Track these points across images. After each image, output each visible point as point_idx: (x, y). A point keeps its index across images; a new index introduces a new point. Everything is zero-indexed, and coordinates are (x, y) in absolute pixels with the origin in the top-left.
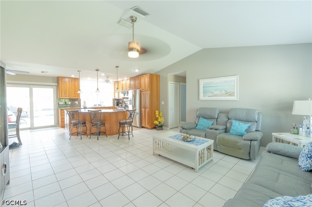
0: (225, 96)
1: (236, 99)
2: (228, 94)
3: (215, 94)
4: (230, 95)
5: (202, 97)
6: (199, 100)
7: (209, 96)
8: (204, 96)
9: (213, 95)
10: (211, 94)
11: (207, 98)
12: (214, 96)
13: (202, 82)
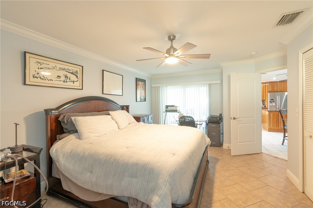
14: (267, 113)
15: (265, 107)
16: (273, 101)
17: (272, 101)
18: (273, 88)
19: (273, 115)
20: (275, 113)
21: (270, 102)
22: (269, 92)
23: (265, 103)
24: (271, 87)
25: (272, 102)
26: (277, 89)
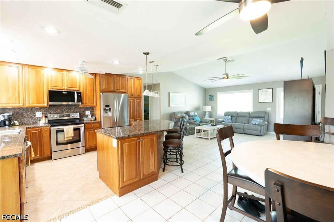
0: (181, 104)
3: (177, 103)
4: (183, 104)
5: (171, 105)
6: (170, 107)
7: (174, 104)
13: (171, 95)
14: (115, 143)
15: (95, 119)
16: (109, 108)
17: (107, 108)
18: (108, 85)
19: (129, 146)
20: (132, 141)
21: (105, 109)
22: (102, 91)
23: (95, 113)
24: (105, 84)
25: (107, 110)
26: (114, 88)
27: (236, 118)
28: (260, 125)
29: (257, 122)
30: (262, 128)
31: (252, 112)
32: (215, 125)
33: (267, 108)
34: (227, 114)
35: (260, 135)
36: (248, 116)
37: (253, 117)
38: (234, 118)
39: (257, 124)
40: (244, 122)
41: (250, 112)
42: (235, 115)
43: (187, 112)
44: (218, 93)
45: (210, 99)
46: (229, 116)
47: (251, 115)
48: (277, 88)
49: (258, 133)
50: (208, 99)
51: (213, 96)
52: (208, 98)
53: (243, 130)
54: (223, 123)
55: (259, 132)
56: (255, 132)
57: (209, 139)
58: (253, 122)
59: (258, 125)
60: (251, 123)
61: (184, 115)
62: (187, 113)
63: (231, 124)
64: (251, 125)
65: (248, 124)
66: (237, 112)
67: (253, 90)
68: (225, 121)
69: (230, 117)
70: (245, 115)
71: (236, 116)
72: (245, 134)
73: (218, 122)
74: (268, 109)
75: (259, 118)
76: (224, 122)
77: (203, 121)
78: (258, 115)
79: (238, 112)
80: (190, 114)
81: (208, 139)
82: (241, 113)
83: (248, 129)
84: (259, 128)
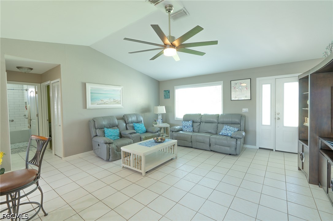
0: (114, 104)
1: (122, 107)
2: (116, 102)
3: (105, 101)
4: (117, 103)
5: (89, 105)
6: (86, 108)
7: (98, 104)
8: (92, 104)
9: (102, 102)
10: (100, 102)
11: (95, 106)
12: (104, 103)
13: (89, 87)
27: (199, 124)
28: (235, 138)
29: (230, 132)
30: (239, 142)
31: (221, 115)
32: (160, 140)
33: (243, 109)
34: (187, 118)
35: (235, 154)
36: (216, 121)
37: (223, 123)
38: (196, 125)
39: (229, 135)
40: (210, 131)
41: (219, 115)
42: (198, 119)
43: (124, 116)
44: (175, 87)
45: (165, 96)
46: (188, 121)
47: (221, 120)
48: (257, 78)
49: (232, 151)
50: (163, 97)
51: (169, 92)
52: (162, 94)
53: (208, 146)
54: (181, 132)
55: (233, 149)
56: (228, 150)
57: (143, 174)
58: (223, 132)
59: (232, 138)
60: (221, 133)
61: (116, 121)
62: (124, 118)
63: (191, 134)
64: (221, 137)
65: (216, 134)
66: (200, 115)
67: (222, 81)
68: (184, 129)
69: (190, 123)
70: (212, 120)
71: (200, 121)
72: (211, 151)
73: (173, 131)
74: (245, 110)
75: (232, 125)
76: (182, 130)
77: (150, 130)
78: (231, 120)
79: (202, 114)
80: (128, 120)
81: (141, 174)
82: (206, 116)
83: (216, 144)
84: (233, 142)
